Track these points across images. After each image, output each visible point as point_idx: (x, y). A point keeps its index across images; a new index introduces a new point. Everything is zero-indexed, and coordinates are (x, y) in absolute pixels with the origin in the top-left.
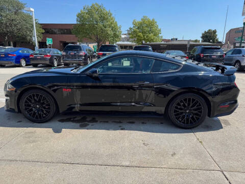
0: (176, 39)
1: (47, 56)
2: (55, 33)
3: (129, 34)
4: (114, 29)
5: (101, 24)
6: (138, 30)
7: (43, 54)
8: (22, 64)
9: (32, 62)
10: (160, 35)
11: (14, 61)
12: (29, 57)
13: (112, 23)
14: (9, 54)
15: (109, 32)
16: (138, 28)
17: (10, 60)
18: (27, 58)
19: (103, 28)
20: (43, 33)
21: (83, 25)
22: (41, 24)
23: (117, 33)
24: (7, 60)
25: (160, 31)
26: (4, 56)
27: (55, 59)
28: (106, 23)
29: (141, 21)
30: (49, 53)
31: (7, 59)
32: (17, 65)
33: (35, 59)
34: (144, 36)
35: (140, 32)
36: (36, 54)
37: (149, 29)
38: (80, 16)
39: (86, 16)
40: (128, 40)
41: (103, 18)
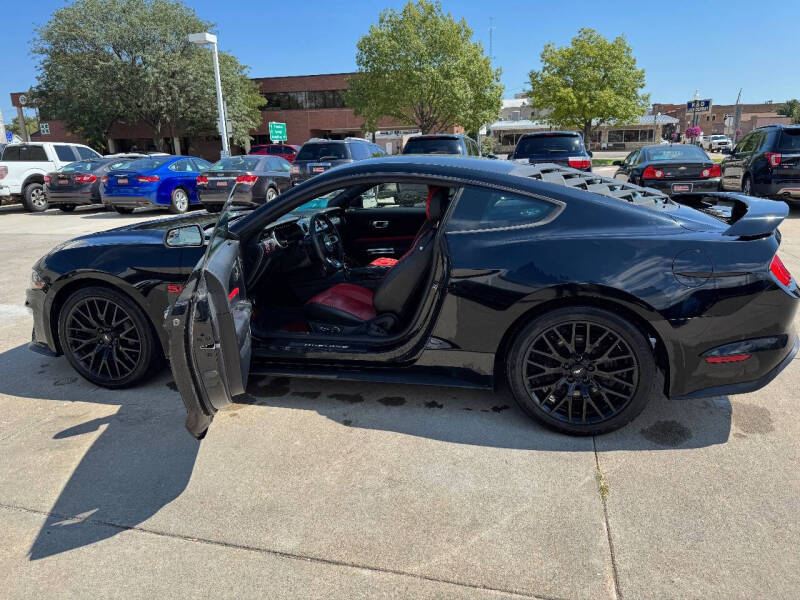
0: (707, 103)
1: (247, 178)
2: (298, 107)
3: (529, 95)
4: (478, 80)
5: (432, 69)
6: (559, 81)
7: (235, 174)
8: (178, 205)
9: (204, 198)
10: (641, 92)
11: (155, 195)
12: (195, 182)
13: (470, 62)
14: (141, 176)
15: (460, 94)
16: (561, 72)
17: (144, 194)
18: (190, 186)
19: (441, 78)
20: (261, 108)
21: (377, 74)
22: (257, 80)
23: (488, 93)
24: (136, 194)
25: (641, 77)
26: (126, 181)
27: (272, 186)
28: (451, 64)
29: (571, 47)
30: (252, 169)
31: (136, 191)
32: (163, 207)
33: (213, 188)
34: (580, 99)
35: (566, 86)
36: (214, 174)
37: (600, 75)
38: (368, 47)
39: (387, 45)
40: (533, 117)
41: (442, 46)
